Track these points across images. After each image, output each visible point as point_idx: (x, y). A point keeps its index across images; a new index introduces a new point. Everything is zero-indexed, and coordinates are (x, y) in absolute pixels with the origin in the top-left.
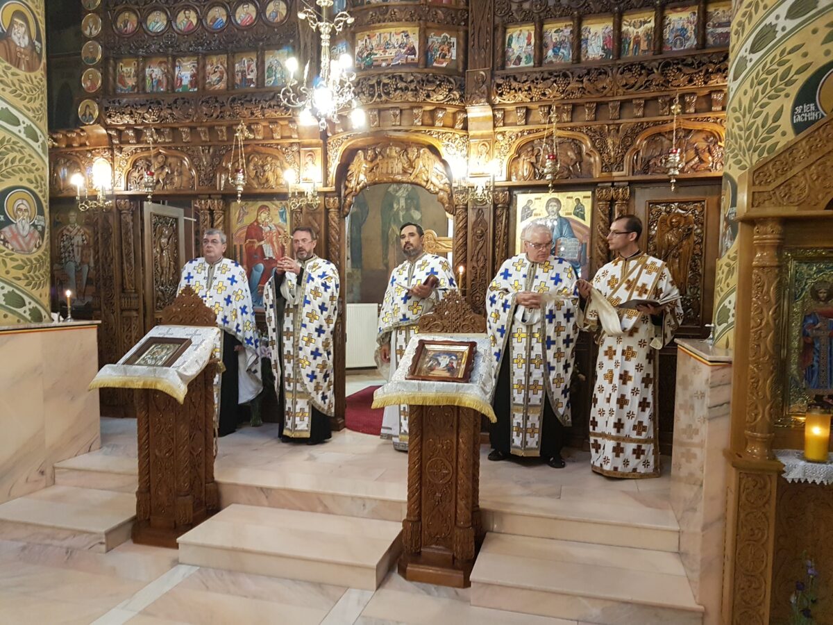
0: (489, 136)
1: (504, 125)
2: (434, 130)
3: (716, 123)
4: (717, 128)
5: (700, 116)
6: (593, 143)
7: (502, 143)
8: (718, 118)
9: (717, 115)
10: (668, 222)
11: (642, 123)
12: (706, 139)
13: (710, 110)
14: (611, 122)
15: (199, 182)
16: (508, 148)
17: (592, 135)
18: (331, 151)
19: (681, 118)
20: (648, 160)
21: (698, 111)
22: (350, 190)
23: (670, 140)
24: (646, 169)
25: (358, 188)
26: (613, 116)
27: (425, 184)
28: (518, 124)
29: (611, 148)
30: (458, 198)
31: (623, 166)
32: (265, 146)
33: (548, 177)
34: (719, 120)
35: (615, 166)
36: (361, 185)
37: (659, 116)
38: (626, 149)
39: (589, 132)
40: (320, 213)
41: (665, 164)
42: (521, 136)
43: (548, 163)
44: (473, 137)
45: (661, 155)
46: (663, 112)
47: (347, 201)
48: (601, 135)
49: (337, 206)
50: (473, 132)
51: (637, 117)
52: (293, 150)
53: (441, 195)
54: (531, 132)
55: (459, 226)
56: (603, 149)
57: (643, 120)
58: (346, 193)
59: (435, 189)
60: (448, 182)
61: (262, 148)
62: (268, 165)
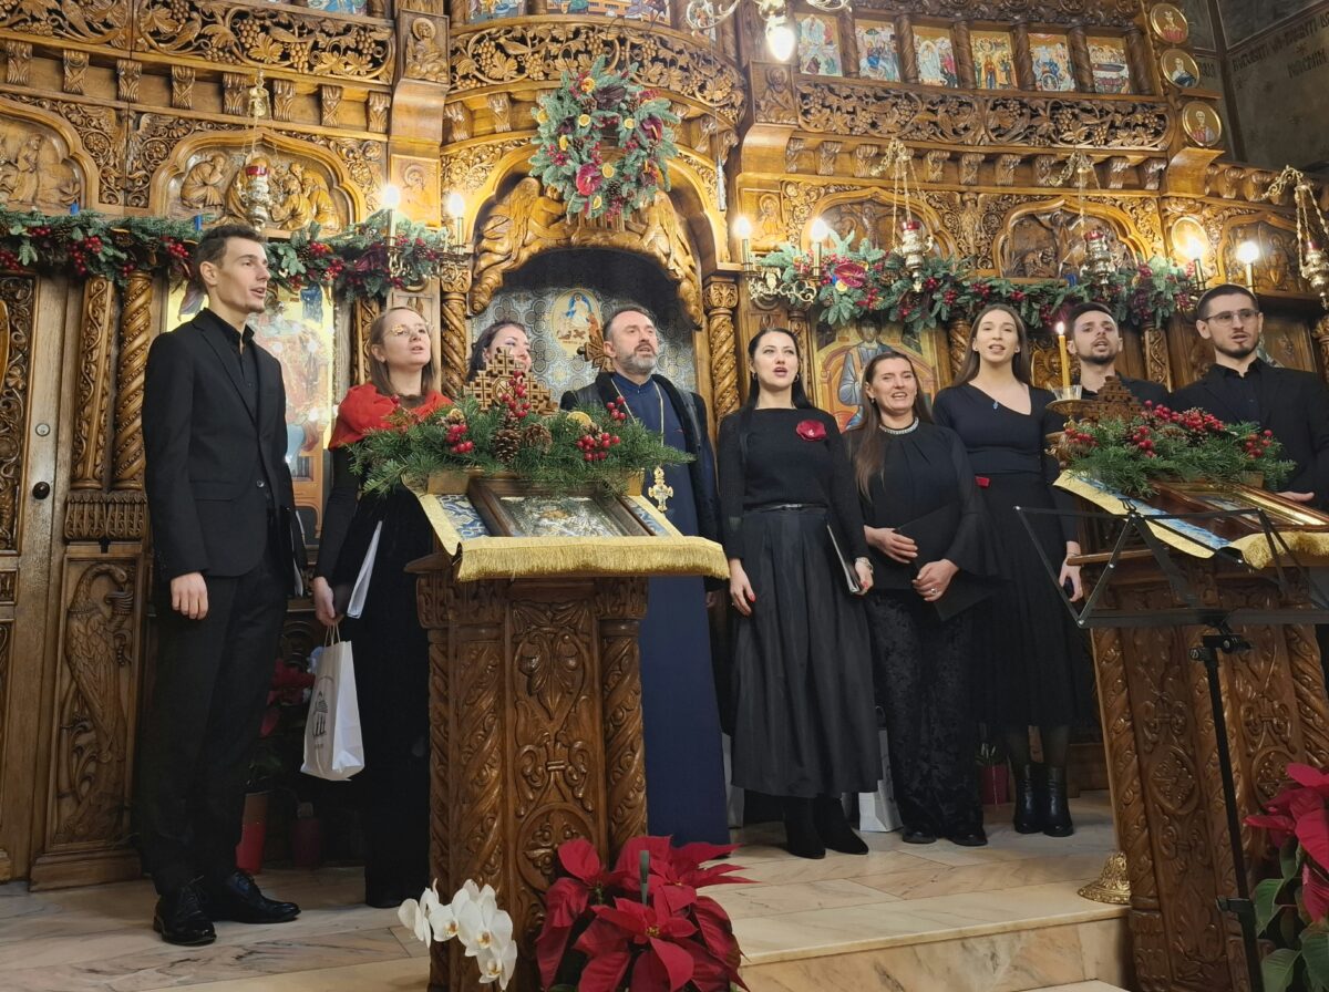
0: (771, 185)
1: (798, 172)
2: (694, 158)
3: (1114, 206)
4: (1119, 215)
5: (1094, 194)
6: (942, 218)
7: (795, 202)
8: (1116, 200)
9: (1116, 196)
11: (1011, 195)
13: (1105, 186)
14: (964, 188)
15: (101, 194)
16: (807, 212)
17: (938, 205)
18: (458, 171)
19: (1067, 193)
20: (1022, 256)
21: (1090, 186)
22: (498, 258)
23: (1046, 228)
24: (1021, 270)
25: (524, 255)
26: (969, 178)
27: (664, 260)
28: (820, 172)
29: (969, 229)
30: (720, 294)
31: (992, 260)
32: (296, 136)
33: (912, 260)
34: (1118, 203)
35: (979, 261)
36: (535, 248)
37: (1033, 186)
38: (993, 232)
39: (931, 201)
40: (431, 300)
41: (1048, 264)
42: (826, 193)
43: (909, 237)
44: (745, 183)
45: (1039, 249)
46: (1042, 181)
47: (489, 281)
48: (950, 207)
49: (467, 288)
50: (748, 175)
51: (1003, 185)
52: (368, 155)
53: (685, 285)
54: (840, 189)
55: (725, 348)
56: (956, 231)
57: (1012, 190)
58: (483, 264)
59: (680, 273)
60: (693, 264)
61: (288, 140)
62: (296, 182)
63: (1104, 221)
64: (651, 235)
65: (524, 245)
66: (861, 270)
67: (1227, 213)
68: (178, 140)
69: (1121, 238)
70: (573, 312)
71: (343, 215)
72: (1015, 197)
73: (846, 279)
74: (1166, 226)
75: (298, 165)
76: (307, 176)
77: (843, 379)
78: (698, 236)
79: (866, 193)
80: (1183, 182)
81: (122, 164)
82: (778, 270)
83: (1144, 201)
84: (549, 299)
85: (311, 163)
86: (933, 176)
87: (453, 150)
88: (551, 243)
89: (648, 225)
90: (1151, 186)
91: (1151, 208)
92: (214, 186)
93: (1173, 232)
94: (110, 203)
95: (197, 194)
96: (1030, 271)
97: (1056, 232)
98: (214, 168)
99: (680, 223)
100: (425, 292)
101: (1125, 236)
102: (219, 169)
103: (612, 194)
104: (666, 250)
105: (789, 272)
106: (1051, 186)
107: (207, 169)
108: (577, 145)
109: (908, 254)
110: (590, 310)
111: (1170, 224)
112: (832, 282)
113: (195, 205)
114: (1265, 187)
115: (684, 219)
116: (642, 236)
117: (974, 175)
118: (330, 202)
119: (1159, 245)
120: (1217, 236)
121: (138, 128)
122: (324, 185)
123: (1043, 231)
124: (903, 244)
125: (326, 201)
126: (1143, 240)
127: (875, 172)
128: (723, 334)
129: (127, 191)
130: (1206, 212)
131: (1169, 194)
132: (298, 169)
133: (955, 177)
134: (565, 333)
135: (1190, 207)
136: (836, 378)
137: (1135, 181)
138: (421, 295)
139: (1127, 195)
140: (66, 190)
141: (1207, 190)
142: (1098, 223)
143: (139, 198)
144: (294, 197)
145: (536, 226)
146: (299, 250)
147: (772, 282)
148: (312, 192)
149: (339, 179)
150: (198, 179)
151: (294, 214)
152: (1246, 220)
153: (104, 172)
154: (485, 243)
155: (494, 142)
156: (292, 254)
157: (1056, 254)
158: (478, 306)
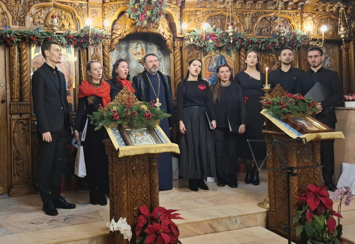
0: (193, 12)
1: (200, 7)
2: (172, 6)
3: (288, 15)
4: (289, 17)
5: (282, 11)
6: (240, 19)
7: (199, 16)
8: (289, 13)
9: (289, 12)
10: (265, 59)
11: (259, 12)
12: (283, 22)
13: (286, 9)
14: (247, 10)
15: (12, 23)
16: (202, 19)
17: (239, 16)
18: (107, 11)
19: (275, 11)
20: (261, 29)
21: (282, 9)
22: (117, 35)
23: (269, 21)
24: (260, 34)
25: (125, 35)
26: (248, 8)
27: (163, 35)
28: (207, 7)
29: (247, 22)
30: (178, 43)
31: (253, 31)
32: (63, 3)
33: (231, 34)
34: (289, 14)
35: (249, 31)
36: (128, 33)
37: (266, 9)
38: (253, 23)
39: (237, 14)
40: (100, 48)
41: (268, 31)
42: (208, 13)
43: (230, 27)
44: (186, 12)
45: (266, 27)
46: (269, 8)
47: (115, 42)
48: (242, 16)
49: (109, 44)
50: (187, 9)
51: (258, 9)
52: (82, 8)
53: (168, 41)
54: (212, 12)
55: (178, 58)
56: (243, 23)
57: (260, 11)
58: (113, 37)
59: (167, 38)
60: (170, 35)
61: (61, 4)
62: (63, 16)
63: (285, 19)
64: (159, 28)
65: (125, 32)
66: (216, 36)
67: (320, 16)
68: (32, 6)
69: (289, 24)
70: (137, 47)
71: (76, 25)
72: (261, 13)
73: (212, 39)
74: (302, 20)
75: (63, 11)
76: (66, 14)
77: (209, 65)
78: (172, 27)
79: (219, 13)
80: (308, 8)
81: (17, 14)
82: (194, 37)
83: (297, 13)
84: (131, 44)
85: (67, 10)
86: (238, 7)
87: (105, 5)
88: (132, 32)
89: (158, 25)
90: (299, 9)
91: (299, 15)
92: (42, 18)
93: (304, 22)
94: (15, 25)
95: (37, 21)
96: (263, 34)
97: (271, 22)
98: (41, 13)
99: (167, 23)
100: (98, 46)
101: (290, 23)
102: (43, 13)
103: (149, 20)
104: (163, 32)
105: (197, 38)
106: (271, 9)
107: (39, 13)
108: (140, 6)
109: (229, 32)
110: (142, 47)
111: (303, 20)
112: (208, 40)
113: (37, 24)
114: (331, 8)
115: (168, 22)
116: (157, 29)
117: (250, 7)
118: (72, 21)
119: (300, 26)
120: (316, 22)
121: (21, 3)
122: (71, 17)
123: (268, 22)
124: (228, 29)
125: (71, 21)
126: (295, 25)
127: (222, 6)
128: (178, 54)
129: (19, 21)
130: (314, 16)
131: (304, 11)
132: (63, 12)
133: (244, 7)
134: (135, 53)
135: (309, 15)
136: (208, 64)
137: (295, 7)
138: (97, 47)
139: (292, 11)
140: (3, 21)
141: (315, 9)
142: (283, 19)
143: (22, 23)
144: (63, 21)
145: (128, 27)
146: (65, 37)
147: (192, 40)
148: (67, 19)
149: (75, 15)
150: (37, 16)
151: (63, 26)
152: (325, 17)
153: (13, 16)
154: (114, 31)
155: (117, 3)
156: (64, 38)
157: (271, 29)
158: (112, 49)
